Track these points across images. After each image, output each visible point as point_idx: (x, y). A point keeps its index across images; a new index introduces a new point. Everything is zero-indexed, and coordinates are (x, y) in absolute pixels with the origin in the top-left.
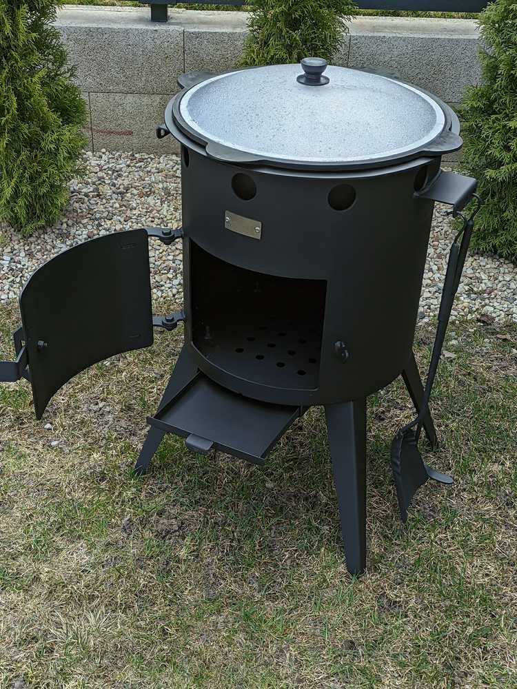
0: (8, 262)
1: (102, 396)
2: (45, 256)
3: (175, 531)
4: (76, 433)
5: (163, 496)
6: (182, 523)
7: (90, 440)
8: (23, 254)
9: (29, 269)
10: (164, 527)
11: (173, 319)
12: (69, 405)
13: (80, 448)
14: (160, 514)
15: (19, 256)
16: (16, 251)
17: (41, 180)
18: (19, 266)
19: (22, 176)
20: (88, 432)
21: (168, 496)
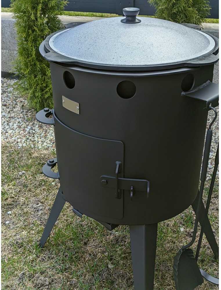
0: (29, 129)
1: (42, 201)
2: (47, 128)
3: (47, 285)
4: (21, 218)
5: (49, 262)
6: (52, 281)
7: (26, 223)
8: (37, 126)
9: (38, 133)
10: (41, 282)
11: (53, 161)
12: (24, 203)
13: (19, 227)
14: (42, 273)
15: (35, 127)
16: (35, 125)
17: (46, 91)
18: (34, 131)
19: (36, 88)
20: (27, 219)
21: (51, 263)
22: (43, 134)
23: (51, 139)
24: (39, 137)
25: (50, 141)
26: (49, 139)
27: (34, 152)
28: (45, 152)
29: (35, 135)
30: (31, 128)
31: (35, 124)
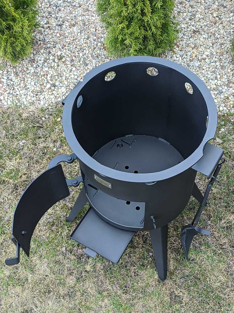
0: (6, 80)
8: (13, 74)
9: (17, 84)
15: (11, 76)
16: (10, 73)
18: (12, 82)
22: (22, 85)
23: (33, 90)
24: (20, 89)
25: (32, 92)
26: (31, 90)
27: (22, 112)
28: (32, 108)
29: (14, 86)
30: (8, 78)
31: (10, 71)
